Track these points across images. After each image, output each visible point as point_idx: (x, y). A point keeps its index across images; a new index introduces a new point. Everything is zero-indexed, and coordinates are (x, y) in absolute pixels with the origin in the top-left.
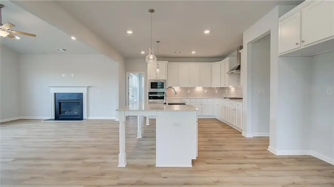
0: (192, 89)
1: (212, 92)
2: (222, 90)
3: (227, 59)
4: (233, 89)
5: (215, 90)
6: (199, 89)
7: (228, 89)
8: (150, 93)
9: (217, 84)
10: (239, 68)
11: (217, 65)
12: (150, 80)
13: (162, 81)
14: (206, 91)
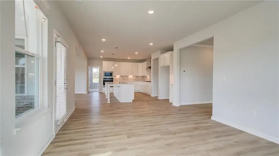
0: (127, 76)
1: (137, 78)
2: (143, 77)
3: (146, 62)
4: (148, 77)
5: (140, 77)
6: (131, 77)
7: (147, 77)
8: (104, 79)
9: (140, 74)
10: (150, 68)
11: (140, 65)
12: (104, 72)
13: (111, 72)
14: (135, 78)
